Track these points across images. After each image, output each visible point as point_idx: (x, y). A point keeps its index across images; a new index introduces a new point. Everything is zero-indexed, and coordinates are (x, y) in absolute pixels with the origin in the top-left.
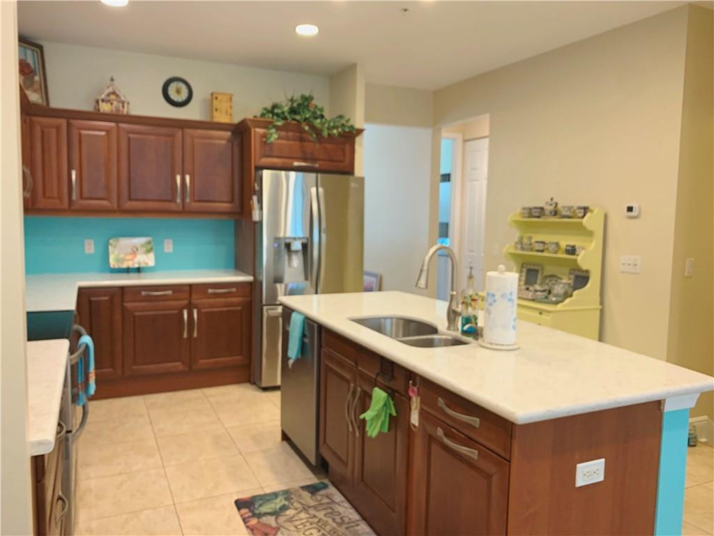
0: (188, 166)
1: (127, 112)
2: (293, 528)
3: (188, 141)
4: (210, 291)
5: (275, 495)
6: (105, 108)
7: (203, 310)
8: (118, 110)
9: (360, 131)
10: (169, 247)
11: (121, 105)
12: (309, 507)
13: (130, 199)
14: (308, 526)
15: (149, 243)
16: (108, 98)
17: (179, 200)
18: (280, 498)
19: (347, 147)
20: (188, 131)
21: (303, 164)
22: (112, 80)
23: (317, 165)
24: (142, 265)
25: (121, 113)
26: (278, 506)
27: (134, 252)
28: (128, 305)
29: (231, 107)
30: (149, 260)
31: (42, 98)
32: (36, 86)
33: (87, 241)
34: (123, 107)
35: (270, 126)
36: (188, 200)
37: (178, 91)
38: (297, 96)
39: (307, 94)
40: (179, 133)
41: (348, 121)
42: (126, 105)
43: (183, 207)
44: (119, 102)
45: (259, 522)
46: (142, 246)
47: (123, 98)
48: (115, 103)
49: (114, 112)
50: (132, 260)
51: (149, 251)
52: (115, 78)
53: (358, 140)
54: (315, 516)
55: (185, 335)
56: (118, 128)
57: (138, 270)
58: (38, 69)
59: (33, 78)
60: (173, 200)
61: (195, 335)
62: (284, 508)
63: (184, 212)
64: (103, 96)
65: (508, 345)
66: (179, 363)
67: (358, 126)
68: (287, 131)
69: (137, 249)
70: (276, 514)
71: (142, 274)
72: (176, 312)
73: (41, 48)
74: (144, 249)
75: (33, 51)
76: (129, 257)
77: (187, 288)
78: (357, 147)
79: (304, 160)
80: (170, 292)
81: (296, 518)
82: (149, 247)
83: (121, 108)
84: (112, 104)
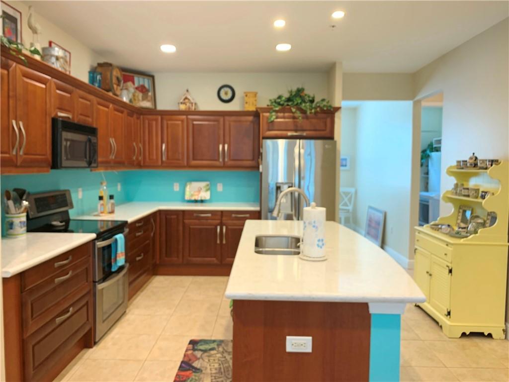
0: (227, 139)
1: (195, 109)
2: (207, 361)
3: (227, 123)
4: (233, 215)
5: (214, 341)
6: (183, 107)
7: (229, 227)
8: (189, 108)
9: (338, 109)
10: (220, 188)
11: (191, 105)
12: (226, 352)
13: (194, 159)
14: (217, 361)
15: (208, 185)
16: (183, 102)
17: (221, 160)
18: (216, 343)
19: (328, 120)
20: (227, 118)
21: (295, 134)
22: (187, 91)
23: (305, 134)
24: (203, 199)
25: (191, 110)
26: (210, 347)
27: (200, 190)
28: (186, 221)
29: (256, 100)
30: (206, 195)
31: (152, 104)
32: (149, 98)
33: (175, 184)
34: (192, 106)
35: (271, 111)
36: (226, 160)
37: (226, 93)
38: (294, 89)
39: (300, 87)
40: (221, 119)
41: (328, 102)
42: (194, 105)
43: (224, 164)
44: (190, 103)
45: (192, 353)
46: (204, 187)
47: (192, 101)
48: (188, 104)
49: (187, 110)
50: (198, 195)
51: (207, 190)
52: (189, 90)
53: (337, 115)
54: (225, 357)
55: (218, 242)
56: (187, 119)
57: (202, 201)
58: (151, 89)
59: (148, 94)
60: (218, 160)
61: (224, 242)
62: (213, 349)
63: (225, 167)
64: (181, 101)
65: (314, 258)
66: (214, 259)
67: (336, 105)
68: (284, 113)
69: (201, 189)
70: (205, 351)
71: (204, 204)
72: (213, 227)
73: (153, 77)
74: (205, 189)
75: (148, 79)
76: (196, 193)
77: (220, 213)
78: (336, 120)
79: (296, 131)
80: (209, 215)
81: (214, 356)
82: (208, 187)
83: (191, 107)
84: (186, 105)
